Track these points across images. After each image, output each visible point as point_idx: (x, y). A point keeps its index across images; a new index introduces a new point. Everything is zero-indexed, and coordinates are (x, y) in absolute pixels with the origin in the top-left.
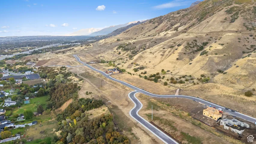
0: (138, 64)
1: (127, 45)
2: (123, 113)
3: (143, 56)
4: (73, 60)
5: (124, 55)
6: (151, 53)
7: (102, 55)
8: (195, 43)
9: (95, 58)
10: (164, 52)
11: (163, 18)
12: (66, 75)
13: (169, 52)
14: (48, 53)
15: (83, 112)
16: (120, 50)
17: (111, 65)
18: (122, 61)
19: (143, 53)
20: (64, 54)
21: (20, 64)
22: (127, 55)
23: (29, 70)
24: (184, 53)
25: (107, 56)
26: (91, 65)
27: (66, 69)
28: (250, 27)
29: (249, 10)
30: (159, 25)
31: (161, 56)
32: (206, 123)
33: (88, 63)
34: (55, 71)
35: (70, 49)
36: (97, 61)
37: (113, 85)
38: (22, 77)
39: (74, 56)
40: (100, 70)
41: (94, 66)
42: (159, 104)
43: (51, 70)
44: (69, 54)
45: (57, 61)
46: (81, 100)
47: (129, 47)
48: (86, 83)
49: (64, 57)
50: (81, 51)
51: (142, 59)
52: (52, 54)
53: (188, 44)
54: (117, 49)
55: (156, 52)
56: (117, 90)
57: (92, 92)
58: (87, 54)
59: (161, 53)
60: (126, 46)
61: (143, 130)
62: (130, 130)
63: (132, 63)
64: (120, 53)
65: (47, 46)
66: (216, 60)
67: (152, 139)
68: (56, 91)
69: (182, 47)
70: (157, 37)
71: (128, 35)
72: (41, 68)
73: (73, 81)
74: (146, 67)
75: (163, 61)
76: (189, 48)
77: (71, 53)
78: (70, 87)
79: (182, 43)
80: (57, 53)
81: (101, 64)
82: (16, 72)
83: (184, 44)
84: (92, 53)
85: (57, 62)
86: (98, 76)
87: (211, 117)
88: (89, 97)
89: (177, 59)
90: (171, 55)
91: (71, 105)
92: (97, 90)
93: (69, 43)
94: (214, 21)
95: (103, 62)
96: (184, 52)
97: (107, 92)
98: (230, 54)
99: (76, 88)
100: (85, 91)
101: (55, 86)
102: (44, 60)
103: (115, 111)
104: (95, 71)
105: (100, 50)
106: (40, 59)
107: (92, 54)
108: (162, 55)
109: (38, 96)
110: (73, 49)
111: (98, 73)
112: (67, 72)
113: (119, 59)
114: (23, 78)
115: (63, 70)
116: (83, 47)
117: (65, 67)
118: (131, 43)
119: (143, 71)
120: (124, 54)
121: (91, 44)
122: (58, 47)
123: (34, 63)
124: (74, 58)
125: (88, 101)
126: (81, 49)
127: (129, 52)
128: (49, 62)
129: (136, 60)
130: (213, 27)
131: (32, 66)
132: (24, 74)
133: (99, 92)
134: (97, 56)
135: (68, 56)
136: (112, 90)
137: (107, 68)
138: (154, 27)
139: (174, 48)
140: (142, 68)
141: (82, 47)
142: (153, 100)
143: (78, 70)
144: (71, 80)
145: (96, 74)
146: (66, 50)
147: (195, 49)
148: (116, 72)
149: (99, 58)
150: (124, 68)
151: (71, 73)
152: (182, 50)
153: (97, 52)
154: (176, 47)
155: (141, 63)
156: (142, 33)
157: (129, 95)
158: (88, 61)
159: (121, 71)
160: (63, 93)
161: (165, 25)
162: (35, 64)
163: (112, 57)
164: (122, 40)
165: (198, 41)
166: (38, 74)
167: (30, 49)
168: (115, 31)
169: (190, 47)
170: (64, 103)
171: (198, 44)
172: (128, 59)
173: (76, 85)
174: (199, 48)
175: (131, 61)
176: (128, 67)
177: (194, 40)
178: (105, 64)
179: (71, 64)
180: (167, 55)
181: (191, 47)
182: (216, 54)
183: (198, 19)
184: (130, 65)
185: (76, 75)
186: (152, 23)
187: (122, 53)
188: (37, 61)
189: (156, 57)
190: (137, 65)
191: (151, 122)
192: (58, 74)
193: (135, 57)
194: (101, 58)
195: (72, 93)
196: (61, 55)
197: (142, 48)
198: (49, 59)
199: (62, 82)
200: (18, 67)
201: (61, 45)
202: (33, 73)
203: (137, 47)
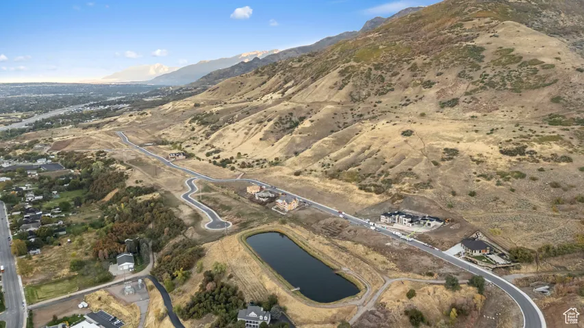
0: (215, 145)
1: (208, 115)
2: (174, 196)
3: (224, 134)
4: (117, 140)
5: (201, 132)
6: (234, 129)
7: (166, 132)
8: (289, 118)
9: (154, 137)
10: (250, 130)
11: (277, 67)
12: (108, 163)
13: (257, 129)
14: (68, 127)
15: (132, 198)
16: (194, 124)
17: (175, 148)
18: (194, 141)
19: (224, 130)
20: (100, 130)
21: (21, 147)
22: (203, 133)
23: (42, 157)
24: (272, 132)
25: (173, 133)
26: (146, 147)
27: (105, 155)
28: (357, 97)
29: (362, 73)
30: (269, 79)
31: (245, 135)
33: (141, 145)
34: (89, 157)
35: (110, 121)
36: (155, 142)
37: (171, 173)
38: (35, 167)
39: (118, 133)
40: (158, 155)
41: (150, 149)
42: (215, 187)
43: (81, 157)
44: (108, 129)
45: (87, 142)
46: (130, 187)
47: (210, 119)
48: (137, 171)
49: (101, 135)
50: (129, 124)
51: (221, 139)
52: (75, 129)
53: (280, 119)
54: (190, 123)
55: (240, 128)
56: (175, 177)
57: (144, 180)
58: (141, 131)
59: (246, 131)
60: (205, 117)
61: (188, 206)
62: (177, 207)
63: (207, 145)
64: (193, 129)
65: (56, 110)
66: (298, 140)
68: (95, 182)
69: (272, 123)
70: (255, 103)
71: (215, 96)
72: (63, 153)
73: (117, 170)
74: (223, 150)
75: (245, 141)
76: (280, 124)
77: (111, 129)
78: (114, 175)
79: (274, 117)
80: (85, 128)
81: (161, 146)
82: (20, 161)
83: (275, 119)
84: (149, 127)
85: (88, 144)
86: (155, 162)
88: (140, 185)
89: (261, 139)
90: (257, 133)
91: (117, 194)
92: (149, 179)
93: (105, 106)
94: (323, 85)
95: (164, 143)
96: (272, 130)
97: (162, 180)
98: (316, 133)
99: (122, 177)
100: (135, 180)
101: (93, 177)
102: (64, 141)
103: (166, 195)
104: (150, 157)
105: (163, 123)
106: (56, 139)
107: (148, 130)
108: (247, 134)
109: (69, 189)
110: (115, 120)
111: (155, 160)
112: (108, 158)
113: (191, 138)
114: (38, 169)
115: (102, 156)
116: (134, 118)
117: (103, 152)
118: (214, 112)
119: (216, 155)
120: (200, 130)
121: (148, 111)
122: (82, 115)
123: (46, 145)
124: (118, 137)
125: (137, 188)
126: (131, 120)
127: (207, 128)
128: (74, 144)
129: (214, 140)
130: (319, 95)
131: (44, 152)
132: (36, 164)
133: (152, 180)
134: (156, 134)
135: (107, 133)
136: (169, 177)
137: (169, 152)
138: (260, 83)
139: (264, 124)
140: (218, 151)
141: (132, 117)
142: (211, 184)
143: (125, 155)
144: (115, 168)
145: (152, 160)
146: (102, 123)
147: (288, 125)
148: (181, 157)
149: (160, 136)
150: (193, 152)
151: (114, 160)
152: (270, 127)
153: (159, 127)
154: (266, 122)
155: (217, 145)
156: (240, 93)
157: (186, 182)
158: (141, 142)
159: (189, 156)
160: (105, 183)
161: (277, 80)
162: (48, 148)
163: (180, 134)
164: (204, 105)
165: (294, 114)
166: (59, 163)
167: (23, 117)
168: (205, 77)
169: (281, 122)
170: (108, 193)
171: (293, 119)
172: (204, 139)
173: (122, 174)
174: (293, 124)
175: (207, 142)
176: (200, 151)
177: (289, 114)
178: (167, 146)
179: (114, 147)
180: (252, 133)
181: (283, 124)
182: (300, 133)
183: (312, 78)
184: (203, 148)
185: (122, 163)
186: (259, 74)
187: (197, 129)
188: (52, 141)
189: (238, 136)
190: (213, 147)
191: (200, 201)
192: (93, 162)
193: (213, 137)
194: (163, 137)
195: (117, 182)
196: (95, 132)
197: (227, 121)
198: (73, 140)
199: (102, 171)
200: (20, 152)
201: (88, 108)
202: (49, 161)
203: (221, 119)
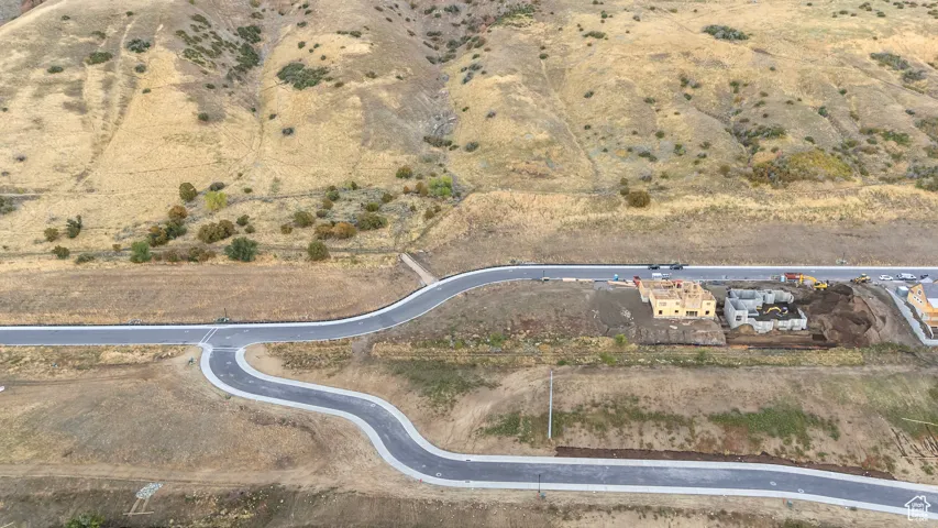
10: (76, 90)
13: (108, 84)
24: (210, 86)
31: (74, 116)
32: (700, 340)
53: (185, 37)
61: (619, 508)
67: (712, 518)
74: (24, 196)
75: (107, 138)
76: (206, 57)
87: (692, 313)
89: (203, 119)
96: (203, 79)
108: (79, 108)
139: (121, 62)
152: (184, 69)
154: (129, 55)
157: (230, 390)
165: (211, 20)
169: (203, 50)
171: (224, 36)
177: (195, 19)
181: (211, 54)
189: (38, 122)
